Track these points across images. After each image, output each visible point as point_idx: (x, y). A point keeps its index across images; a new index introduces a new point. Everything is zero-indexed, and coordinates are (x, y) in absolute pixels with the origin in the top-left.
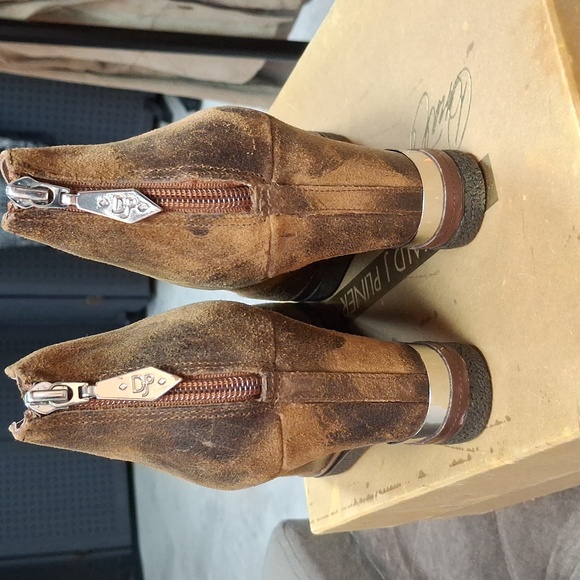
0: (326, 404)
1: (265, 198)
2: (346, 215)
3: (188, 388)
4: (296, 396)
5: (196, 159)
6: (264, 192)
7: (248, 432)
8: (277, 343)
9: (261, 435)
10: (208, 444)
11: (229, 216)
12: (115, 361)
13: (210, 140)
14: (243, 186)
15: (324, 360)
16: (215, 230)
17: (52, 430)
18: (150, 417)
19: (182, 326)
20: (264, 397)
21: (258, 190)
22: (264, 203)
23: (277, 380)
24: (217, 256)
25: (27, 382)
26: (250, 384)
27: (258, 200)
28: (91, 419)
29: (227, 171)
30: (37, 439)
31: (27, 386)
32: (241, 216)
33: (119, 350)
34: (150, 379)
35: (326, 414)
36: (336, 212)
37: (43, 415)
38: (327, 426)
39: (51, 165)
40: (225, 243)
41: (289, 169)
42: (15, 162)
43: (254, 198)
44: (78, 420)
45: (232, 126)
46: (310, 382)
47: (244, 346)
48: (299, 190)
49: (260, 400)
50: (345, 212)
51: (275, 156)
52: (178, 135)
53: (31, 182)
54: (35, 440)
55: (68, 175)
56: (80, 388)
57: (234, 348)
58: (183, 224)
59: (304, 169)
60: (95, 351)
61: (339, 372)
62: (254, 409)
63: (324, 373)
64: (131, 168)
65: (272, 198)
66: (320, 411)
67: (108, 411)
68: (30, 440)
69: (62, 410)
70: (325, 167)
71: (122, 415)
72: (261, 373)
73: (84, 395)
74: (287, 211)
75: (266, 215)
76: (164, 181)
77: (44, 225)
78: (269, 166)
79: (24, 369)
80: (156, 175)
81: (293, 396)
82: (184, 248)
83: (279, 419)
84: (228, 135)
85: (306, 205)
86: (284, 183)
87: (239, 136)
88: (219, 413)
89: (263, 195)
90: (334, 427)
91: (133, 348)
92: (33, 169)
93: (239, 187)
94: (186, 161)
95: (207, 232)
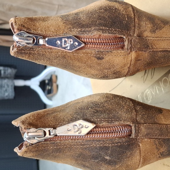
0: (159, 139)
1: (131, 43)
2: (164, 51)
3: (99, 131)
4: (147, 135)
5: (100, 24)
6: (131, 41)
7: (126, 152)
8: (136, 111)
9: (131, 154)
10: (108, 158)
11: (114, 52)
12: (64, 119)
13: (106, 15)
14: (121, 37)
15: (157, 119)
16: (107, 58)
17: (36, 151)
18: (82, 145)
19: (92, 103)
20: (133, 136)
21: (128, 39)
22: (131, 46)
23: (139, 128)
24: (106, 69)
25: (25, 128)
26: (127, 129)
27: (128, 44)
28: (54, 146)
29: (115, 30)
30: (29, 155)
31: (25, 130)
32: (119, 52)
33: (64, 114)
34: (81, 126)
35: (159, 144)
36: (161, 50)
37: (32, 144)
38: (159, 149)
39: (34, 25)
40: (110, 64)
41: (142, 30)
42: (17, 24)
43: (126, 43)
44: (48, 146)
45: (116, 9)
46: (152, 129)
47: (122, 112)
48: (146, 39)
49: (131, 137)
50: (164, 49)
51: (136, 23)
52: (91, 12)
53: (25, 34)
54: (28, 156)
55: (41, 31)
56: (49, 131)
57: (118, 113)
58: (92, 55)
59: (148, 30)
60: (54, 114)
61: (164, 124)
62: (129, 141)
63: (158, 125)
64: (70, 28)
65: (134, 43)
66: (157, 143)
67: (62, 142)
68: (26, 156)
69: (41, 142)
70: (157, 29)
71: (68, 144)
72: (131, 124)
73: (51, 134)
74: (140, 49)
75: (131, 51)
76: (86, 35)
77: (30, 54)
78: (133, 28)
79: (23, 123)
80: (81, 32)
81: (145, 136)
82: (92, 65)
83: (139, 146)
84: (114, 13)
85: (148, 46)
86: (140, 36)
87: (119, 14)
88: (114, 143)
89: (130, 42)
90: (162, 150)
91: (71, 113)
92: (25, 28)
93: (120, 38)
94: (95, 25)
95: (103, 58)
